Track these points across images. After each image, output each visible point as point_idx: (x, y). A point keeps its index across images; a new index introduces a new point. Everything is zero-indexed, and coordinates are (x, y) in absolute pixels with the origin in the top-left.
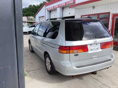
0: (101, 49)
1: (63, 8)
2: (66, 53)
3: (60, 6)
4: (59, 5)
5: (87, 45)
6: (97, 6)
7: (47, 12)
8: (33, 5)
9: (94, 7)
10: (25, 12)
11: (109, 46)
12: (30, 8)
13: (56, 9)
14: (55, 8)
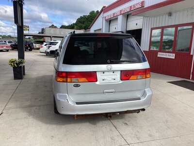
0: (121, 80)
1: (127, 16)
2: (63, 82)
3: (122, 13)
4: (121, 11)
5: (96, 72)
6: (176, 12)
7: (104, 22)
8: (96, 11)
9: (170, 14)
10: (83, 23)
11: (137, 77)
12: (91, 16)
13: (117, 18)
14: (115, 15)
